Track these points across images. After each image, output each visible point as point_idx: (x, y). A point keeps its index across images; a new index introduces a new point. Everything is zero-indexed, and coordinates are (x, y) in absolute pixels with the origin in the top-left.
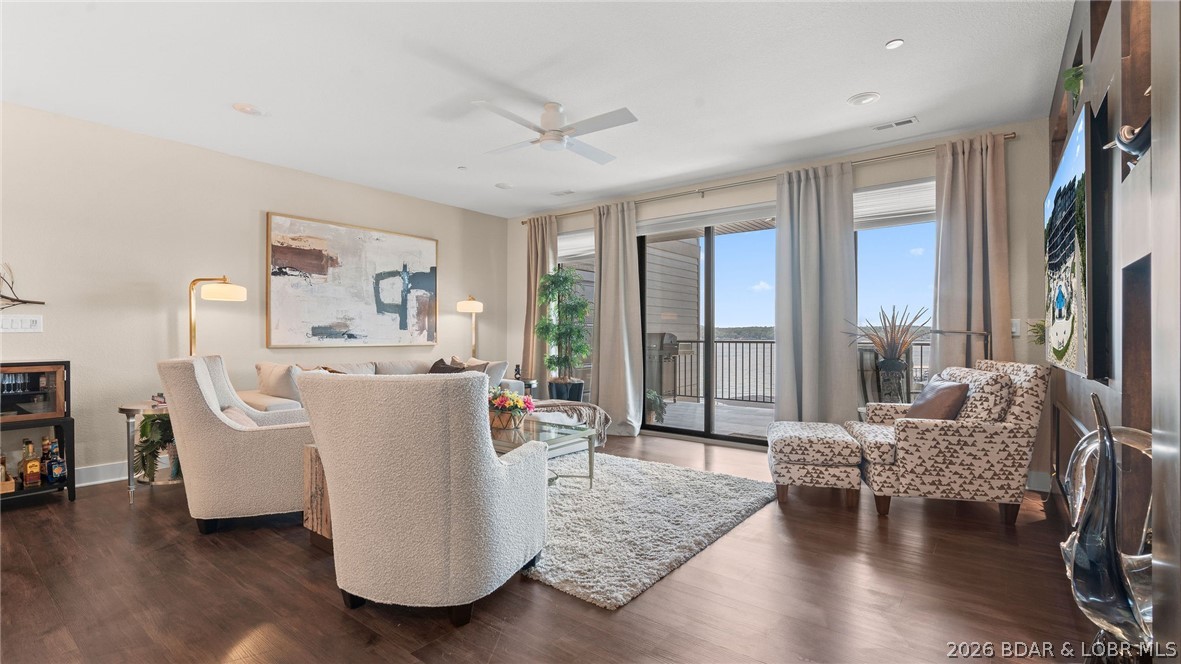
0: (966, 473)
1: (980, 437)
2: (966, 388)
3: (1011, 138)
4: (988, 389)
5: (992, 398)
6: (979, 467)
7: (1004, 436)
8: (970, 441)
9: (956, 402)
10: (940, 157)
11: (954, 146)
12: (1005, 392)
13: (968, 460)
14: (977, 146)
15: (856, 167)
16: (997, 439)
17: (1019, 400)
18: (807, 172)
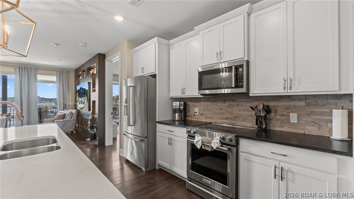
0: (67, 127)
1: (69, 121)
2: (65, 114)
3: (70, 72)
4: (69, 114)
5: (70, 115)
6: (69, 126)
7: (72, 121)
8: (67, 122)
9: (64, 116)
10: (57, 72)
11: (60, 71)
12: (72, 114)
13: (67, 125)
14: (64, 72)
15: (38, 69)
16: (71, 121)
17: (74, 115)
18: (25, 67)
